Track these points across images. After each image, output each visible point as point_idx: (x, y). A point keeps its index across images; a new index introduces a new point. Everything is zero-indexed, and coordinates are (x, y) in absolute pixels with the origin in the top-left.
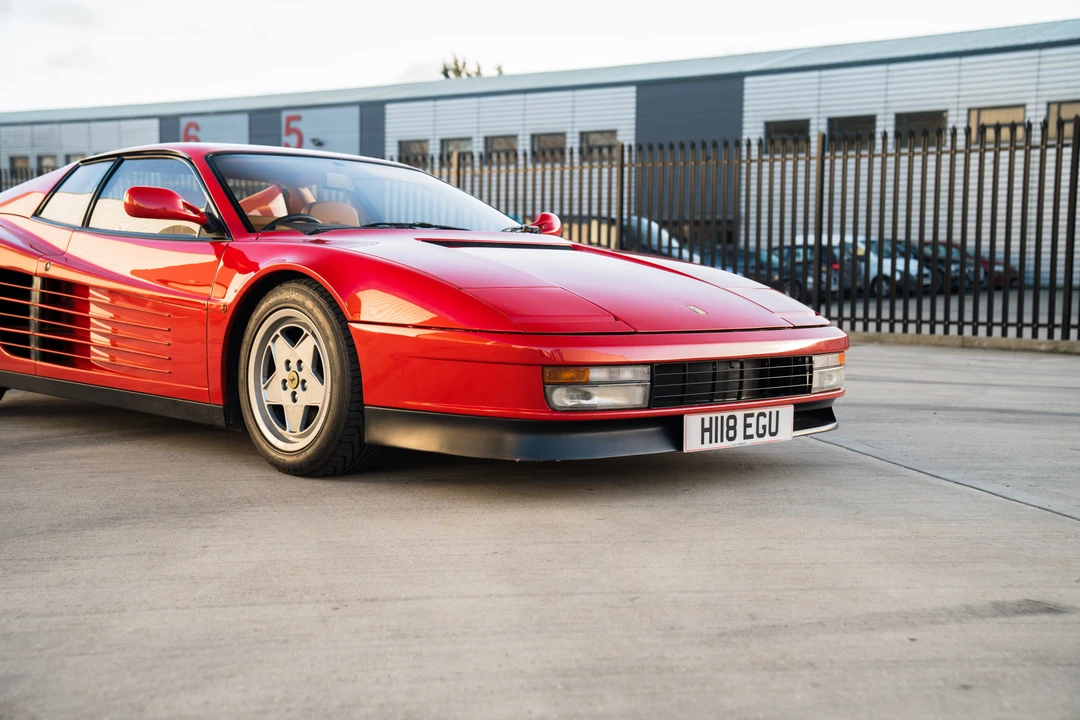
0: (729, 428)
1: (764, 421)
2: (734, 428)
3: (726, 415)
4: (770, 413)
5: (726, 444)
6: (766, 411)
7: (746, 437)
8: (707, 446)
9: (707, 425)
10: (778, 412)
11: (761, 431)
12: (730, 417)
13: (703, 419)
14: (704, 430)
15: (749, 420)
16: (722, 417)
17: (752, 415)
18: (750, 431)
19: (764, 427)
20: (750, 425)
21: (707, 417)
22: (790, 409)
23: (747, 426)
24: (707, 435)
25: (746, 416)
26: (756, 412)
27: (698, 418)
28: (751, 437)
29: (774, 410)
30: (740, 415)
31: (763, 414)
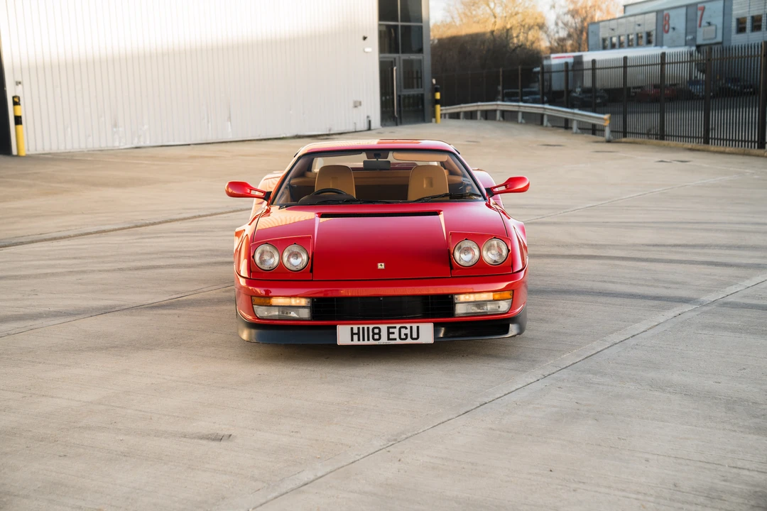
0: (374, 334)
1: (403, 331)
2: (379, 334)
3: (371, 327)
4: (411, 327)
5: (372, 342)
6: (408, 326)
7: (389, 339)
8: (356, 342)
9: (355, 331)
10: (418, 327)
11: (403, 336)
12: (374, 329)
13: (352, 328)
14: (353, 334)
15: (391, 330)
16: (368, 328)
17: (395, 327)
18: (391, 336)
19: (406, 335)
20: (393, 333)
21: (355, 328)
22: (431, 326)
23: (389, 333)
24: (355, 337)
25: (389, 328)
26: (398, 326)
27: (349, 327)
28: (395, 339)
29: (415, 326)
30: (384, 328)
31: (406, 328)
